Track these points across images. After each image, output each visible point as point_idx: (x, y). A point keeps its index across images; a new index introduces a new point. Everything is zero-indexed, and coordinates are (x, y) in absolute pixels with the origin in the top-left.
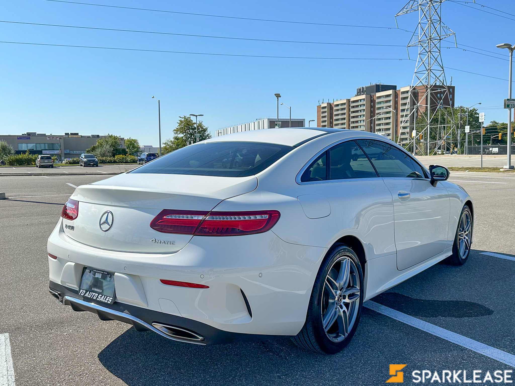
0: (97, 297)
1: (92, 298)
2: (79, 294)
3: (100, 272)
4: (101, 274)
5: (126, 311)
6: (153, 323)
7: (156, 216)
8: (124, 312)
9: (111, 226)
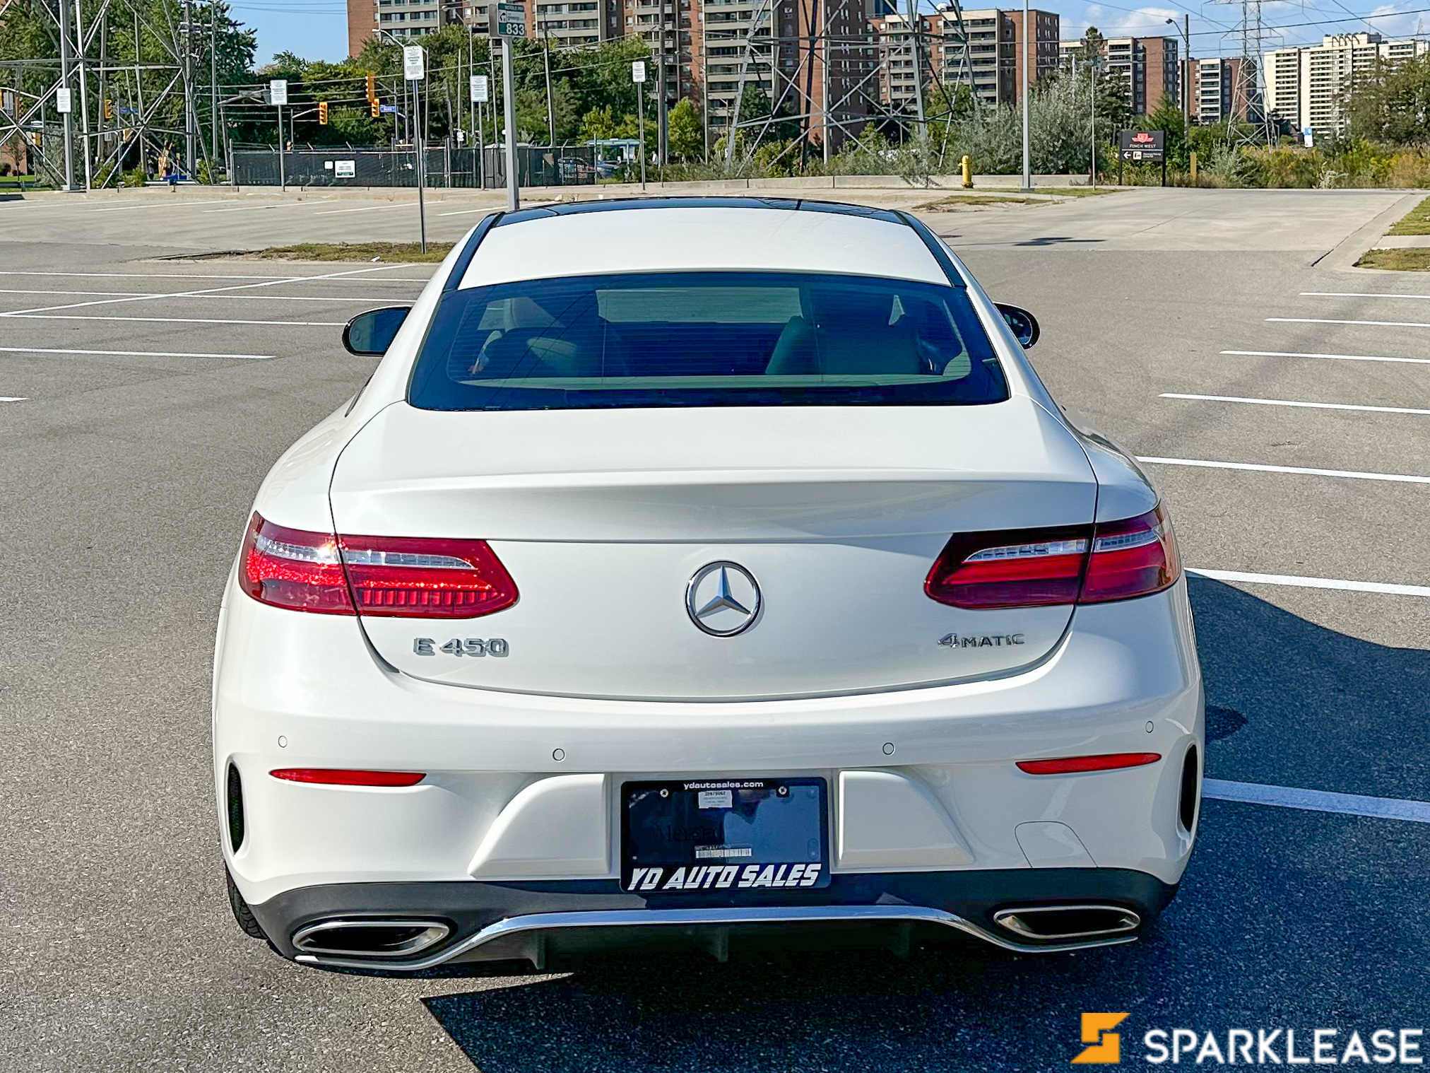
0: (738, 877)
1: (706, 886)
2: (631, 888)
3: (725, 785)
4: (730, 791)
5: (885, 897)
6: (998, 914)
7: (936, 557)
8: (878, 902)
9: (753, 610)
